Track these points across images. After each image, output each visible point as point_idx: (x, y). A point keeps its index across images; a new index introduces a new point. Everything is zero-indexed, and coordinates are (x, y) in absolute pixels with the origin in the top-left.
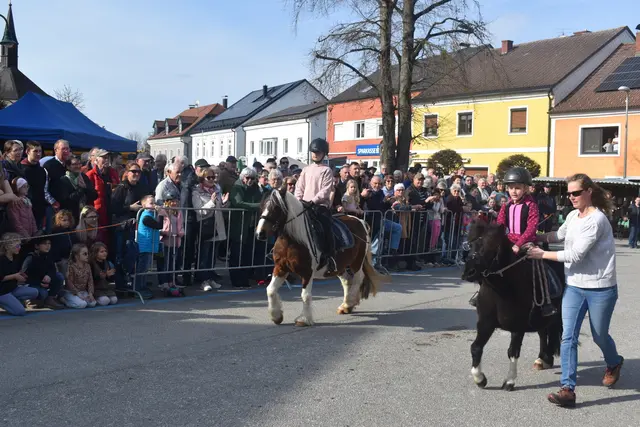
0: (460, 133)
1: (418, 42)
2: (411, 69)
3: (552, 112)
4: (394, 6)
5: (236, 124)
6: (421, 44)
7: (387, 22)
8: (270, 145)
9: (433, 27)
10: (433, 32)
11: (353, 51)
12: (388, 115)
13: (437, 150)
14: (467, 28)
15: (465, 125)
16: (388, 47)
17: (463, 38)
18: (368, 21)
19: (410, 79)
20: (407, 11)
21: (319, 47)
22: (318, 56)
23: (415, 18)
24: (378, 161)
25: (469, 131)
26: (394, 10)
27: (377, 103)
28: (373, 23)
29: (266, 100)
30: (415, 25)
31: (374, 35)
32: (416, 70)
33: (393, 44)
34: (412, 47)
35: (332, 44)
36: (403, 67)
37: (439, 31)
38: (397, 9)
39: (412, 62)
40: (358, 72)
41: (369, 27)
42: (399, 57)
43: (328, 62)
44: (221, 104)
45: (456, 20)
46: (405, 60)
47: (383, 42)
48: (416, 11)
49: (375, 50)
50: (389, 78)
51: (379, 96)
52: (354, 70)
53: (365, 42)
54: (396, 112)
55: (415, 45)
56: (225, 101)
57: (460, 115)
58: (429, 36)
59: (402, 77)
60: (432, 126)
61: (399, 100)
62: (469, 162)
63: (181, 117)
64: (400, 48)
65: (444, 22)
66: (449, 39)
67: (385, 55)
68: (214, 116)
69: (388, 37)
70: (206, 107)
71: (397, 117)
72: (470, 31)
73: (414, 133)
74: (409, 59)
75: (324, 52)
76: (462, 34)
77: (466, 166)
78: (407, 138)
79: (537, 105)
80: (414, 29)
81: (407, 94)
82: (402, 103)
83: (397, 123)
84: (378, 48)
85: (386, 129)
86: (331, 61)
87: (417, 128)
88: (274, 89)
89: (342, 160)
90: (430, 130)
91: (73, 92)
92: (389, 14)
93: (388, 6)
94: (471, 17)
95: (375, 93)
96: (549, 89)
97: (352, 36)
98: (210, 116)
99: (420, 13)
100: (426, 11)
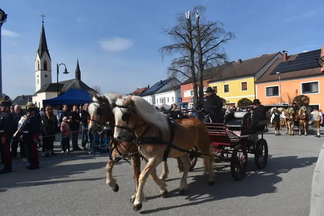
0: (225, 92)
2: (202, 72)
3: (255, 83)
4: (195, 51)
5: (152, 93)
7: (192, 56)
8: (163, 100)
9: (208, 57)
11: (181, 67)
12: (195, 87)
14: (220, 56)
16: (193, 64)
17: (219, 60)
18: (186, 56)
20: (199, 52)
21: (171, 66)
22: (170, 69)
23: (202, 54)
25: (228, 91)
27: (191, 85)
29: (162, 85)
32: (204, 72)
33: (195, 63)
34: (202, 65)
35: (176, 65)
36: (200, 72)
39: (202, 70)
41: (187, 59)
42: (197, 67)
44: (147, 87)
45: (216, 54)
46: (200, 69)
47: (191, 63)
51: (192, 82)
52: (183, 73)
54: (198, 86)
55: (203, 63)
56: (149, 86)
58: (207, 60)
61: (198, 83)
62: (228, 102)
63: (134, 92)
64: (198, 64)
66: (214, 61)
67: (192, 68)
68: (145, 91)
69: (193, 62)
71: (198, 88)
76: (218, 58)
79: (250, 81)
80: (202, 58)
82: (200, 84)
84: (190, 65)
88: (164, 81)
89: (187, 104)
93: (191, 53)
94: (220, 53)
95: (189, 81)
96: (253, 75)
97: (181, 62)
98: (144, 91)
99: (204, 53)
100: (206, 52)
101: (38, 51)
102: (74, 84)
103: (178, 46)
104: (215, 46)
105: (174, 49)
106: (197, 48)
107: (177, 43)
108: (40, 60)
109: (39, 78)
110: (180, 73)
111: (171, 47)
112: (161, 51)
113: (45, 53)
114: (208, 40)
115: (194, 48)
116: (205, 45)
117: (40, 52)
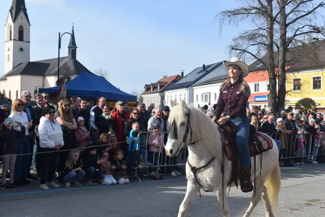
0: (314, 89)
1: (289, 39)
2: (285, 54)
4: (275, 20)
5: (188, 85)
6: (290, 40)
7: (271, 28)
8: (207, 97)
9: (297, 30)
10: (297, 33)
11: (252, 45)
12: (273, 79)
13: (301, 99)
14: (317, 30)
15: (317, 84)
16: (272, 43)
17: (314, 35)
18: (260, 28)
19: (284, 59)
20: (282, 21)
21: (233, 44)
22: (233, 49)
23: (286, 26)
24: (267, 104)
25: (320, 87)
26: (275, 22)
27: (266, 73)
28: (263, 29)
29: (204, 72)
30: (287, 30)
31: (264, 36)
32: (288, 55)
33: (274, 41)
34: (285, 42)
35: (241, 42)
36: (280, 53)
37: (301, 32)
38: (277, 21)
39: (286, 50)
40: (255, 56)
41: (261, 32)
42: (278, 47)
43: (238, 51)
44: (180, 75)
45: (311, 26)
46: (281, 49)
47: (269, 40)
48: (287, 22)
49: (265, 44)
50: (273, 60)
51: (267, 69)
52: (253, 55)
53: (259, 40)
54: (277, 78)
55: (287, 40)
56: (182, 73)
57: (314, 78)
58: (295, 35)
59: (280, 59)
60: (297, 85)
61: (278, 71)
62: (320, 105)
63: (159, 82)
64: (279, 43)
65: (303, 27)
66: (307, 37)
67: (270, 46)
68: (177, 81)
69: (272, 37)
70: (172, 77)
71: (277, 80)
72: (319, 32)
73: (287, 89)
74: (284, 48)
75: (236, 46)
76: (314, 33)
77: (318, 107)
78: (283, 91)
80: (286, 32)
81: (283, 67)
82: (280, 73)
83: (277, 84)
84: (266, 43)
85: (272, 87)
86: (240, 51)
87: (289, 86)
88: (209, 66)
90: (297, 87)
91: (104, 70)
92: (272, 24)
93: (271, 20)
94: (319, 23)
95: (264, 67)
97: (252, 37)
98: (175, 81)
99: (290, 23)
100: (293, 22)
101: (11, 11)
102: (65, 65)
103: (247, 11)
104: (309, 13)
105: (240, 16)
106: (279, 15)
107: (246, 6)
108: (12, 24)
109: (11, 53)
110: (249, 55)
111: (235, 13)
112: (218, 18)
113: (22, 14)
114: (299, 2)
115: (274, 15)
116: (292, 11)
117: (14, 11)
